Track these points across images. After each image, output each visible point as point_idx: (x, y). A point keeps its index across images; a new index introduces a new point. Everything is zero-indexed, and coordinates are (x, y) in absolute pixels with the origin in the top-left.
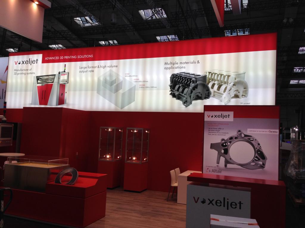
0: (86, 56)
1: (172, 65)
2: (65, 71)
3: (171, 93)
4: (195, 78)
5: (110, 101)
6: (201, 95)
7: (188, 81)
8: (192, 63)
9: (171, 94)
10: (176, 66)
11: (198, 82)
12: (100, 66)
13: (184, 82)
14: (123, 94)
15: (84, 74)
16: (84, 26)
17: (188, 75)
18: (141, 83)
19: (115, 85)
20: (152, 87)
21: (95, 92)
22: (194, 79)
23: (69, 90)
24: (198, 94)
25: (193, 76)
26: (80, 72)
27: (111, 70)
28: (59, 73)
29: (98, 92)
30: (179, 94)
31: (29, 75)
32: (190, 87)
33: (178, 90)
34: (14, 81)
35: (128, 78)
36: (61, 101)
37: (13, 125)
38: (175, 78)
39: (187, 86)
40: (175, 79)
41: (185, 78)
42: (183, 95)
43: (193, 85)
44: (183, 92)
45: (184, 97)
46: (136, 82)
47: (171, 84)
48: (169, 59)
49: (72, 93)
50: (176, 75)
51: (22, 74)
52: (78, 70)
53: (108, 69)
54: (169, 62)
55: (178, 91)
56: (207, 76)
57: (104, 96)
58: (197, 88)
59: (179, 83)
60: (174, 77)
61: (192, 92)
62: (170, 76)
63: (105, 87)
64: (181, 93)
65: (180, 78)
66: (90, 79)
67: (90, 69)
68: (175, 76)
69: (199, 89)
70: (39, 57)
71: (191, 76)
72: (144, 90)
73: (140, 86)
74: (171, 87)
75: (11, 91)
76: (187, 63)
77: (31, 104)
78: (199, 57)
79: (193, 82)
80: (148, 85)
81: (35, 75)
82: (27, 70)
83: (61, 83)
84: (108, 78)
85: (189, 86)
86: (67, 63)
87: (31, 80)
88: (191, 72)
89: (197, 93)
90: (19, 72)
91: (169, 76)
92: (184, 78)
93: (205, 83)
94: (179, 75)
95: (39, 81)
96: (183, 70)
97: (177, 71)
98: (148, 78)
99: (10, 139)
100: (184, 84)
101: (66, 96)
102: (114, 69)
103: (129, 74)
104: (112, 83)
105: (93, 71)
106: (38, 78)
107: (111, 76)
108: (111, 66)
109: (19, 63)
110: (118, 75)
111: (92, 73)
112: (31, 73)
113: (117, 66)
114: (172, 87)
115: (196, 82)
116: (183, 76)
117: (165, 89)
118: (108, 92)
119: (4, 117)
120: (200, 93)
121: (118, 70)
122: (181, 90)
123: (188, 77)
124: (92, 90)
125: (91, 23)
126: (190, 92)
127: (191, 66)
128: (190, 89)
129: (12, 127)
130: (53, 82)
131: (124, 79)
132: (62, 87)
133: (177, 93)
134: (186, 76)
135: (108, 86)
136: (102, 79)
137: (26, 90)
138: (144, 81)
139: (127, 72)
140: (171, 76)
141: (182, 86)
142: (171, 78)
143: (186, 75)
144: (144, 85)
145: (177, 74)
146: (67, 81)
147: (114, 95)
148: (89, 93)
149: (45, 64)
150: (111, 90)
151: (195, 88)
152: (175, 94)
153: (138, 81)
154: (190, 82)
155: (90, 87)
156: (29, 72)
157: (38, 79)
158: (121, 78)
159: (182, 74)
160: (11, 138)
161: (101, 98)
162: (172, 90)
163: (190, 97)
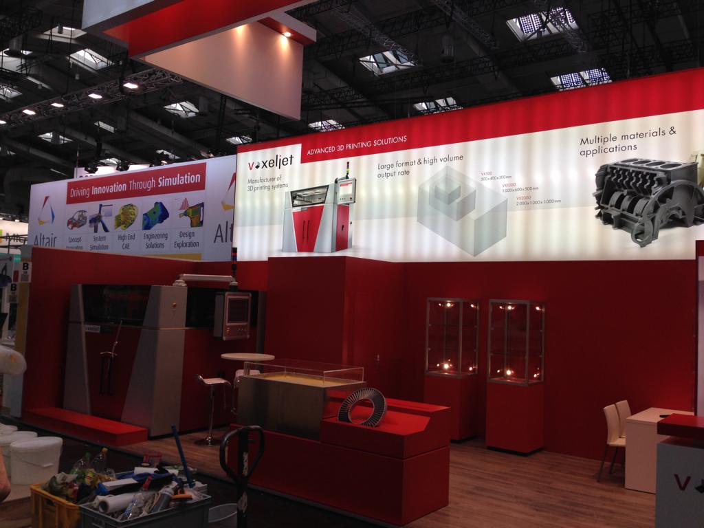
0: (391, 140)
1: (601, 144)
2: (347, 177)
3: (600, 212)
4: (666, 172)
5: (448, 237)
6: (684, 214)
7: (645, 182)
8: (656, 134)
9: (599, 215)
10: (612, 144)
11: (672, 182)
12: (422, 161)
13: (634, 184)
14: (479, 221)
15: (388, 181)
16: (380, 74)
17: (645, 165)
18: (520, 194)
19: (457, 201)
20: (549, 201)
21: (414, 219)
22: (661, 175)
23: (357, 218)
24: (675, 212)
25: (659, 167)
26: (380, 176)
27: (447, 168)
28: (336, 182)
29: (421, 220)
30: (622, 215)
31: (277, 190)
32: (653, 196)
33: (618, 205)
34: (248, 203)
35: (488, 184)
36: (342, 242)
37: (250, 295)
38: (609, 176)
39: (642, 195)
40: (610, 178)
41: (638, 173)
42: (633, 216)
43: (660, 189)
44: (631, 209)
45: (636, 222)
46: (507, 191)
47: (600, 192)
48: (592, 130)
49: (363, 222)
50: (612, 168)
51: (262, 188)
52: (376, 172)
53: (441, 166)
54: (591, 138)
55: (619, 208)
56: (699, 166)
57: (434, 228)
58: (671, 198)
59: (620, 187)
60: (607, 174)
61: (656, 208)
62: (596, 172)
63: (435, 206)
64: (626, 213)
65: (624, 173)
66: (401, 191)
67: (401, 169)
68: (609, 170)
69: (678, 200)
70: (295, 150)
71: (654, 167)
72: (528, 209)
73: (519, 201)
74: (598, 197)
75: (244, 225)
76: (641, 136)
77: (282, 251)
78: (675, 118)
79: (660, 182)
80: (539, 195)
81: (288, 190)
82: (273, 179)
83: (340, 202)
84: (442, 187)
85: (648, 192)
86: (351, 160)
87: (281, 199)
88: (654, 157)
89: (672, 209)
90: (257, 185)
91: (592, 172)
92: (633, 175)
93: (692, 184)
94: (619, 167)
95: (296, 202)
96: (631, 155)
97: (613, 159)
98: (538, 179)
99: (245, 324)
100: (634, 190)
101: (351, 229)
102: (456, 165)
103: (490, 173)
104: (450, 198)
105: (408, 173)
106: (294, 196)
107: (448, 180)
108: (448, 159)
109: (257, 167)
110: (464, 177)
111: (405, 176)
112: (280, 186)
113: (461, 158)
114: (603, 198)
115: (669, 181)
116: (631, 169)
117: (583, 204)
118: (442, 217)
119: (234, 279)
120: (679, 209)
121: (465, 167)
122: (626, 203)
123: (645, 172)
124: (407, 214)
125: (396, 65)
126: (651, 209)
127: (654, 141)
128: (650, 201)
129: (248, 300)
130: (323, 202)
131: (480, 186)
132: (344, 210)
133: (614, 213)
134: (639, 168)
135: (442, 204)
136: (427, 189)
137: (271, 223)
138: (529, 189)
139: (486, 169)
140: (599, 171)
141: (628, 194)
142: (597, 175)
143: (639, 165)
144: (528, 197)
145: (615, 164)
146: (353, 198)
147: (456, 225)
148: (401, 221)
149: (307, 165)
150: (449, 213)
151: (663, 198)
152: (610, 215)
153: (514, 188)
154: (652, 183)
155: (401, 209)
156: (277, 183)
157: (294, 198)
158: (472, 185)
159: (627, 164)
160: (247, 321)
161: (427, 232)
162: (603, 205)
163: (653, 220)
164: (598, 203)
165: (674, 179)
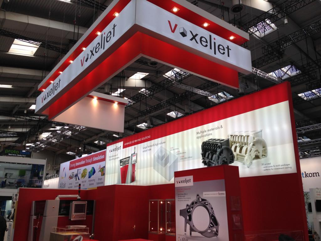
0: (146, 138)
1: (202, 134)
2: (135, 153)
3: (203, 161)
4: (221, 143)
5: (162, 174)
6: (227, 160)
7: (215, 148)
8: (217, 129)
10: (205, 134)
11: (223, 147)
12: (154, 145)
13: (212, 149)
14: (170, 167)
15: (145, 153)
17: (214, 141)
18: (181, 155)
19: (164, 159)
20: (189, 157)
21: (152, 168)
22: (219, 144)
23: (137, 169)
24: (224, 159)
25: (218, 141)
26: (144, 151)
27: (161, 147)
28: (132, 155)
29: (154, 168)
30: (209, 162)
31: (117, 159)
32: (217, 153)
33: (208, 158)
34: (109, 166)
35: (172, 152)
36: (133, 179)
37: (87, 202)
38: (205, 146)
39: (214, 153)
40: (205, 147)
41: (213, 144)
42: (212, 161)
43: (219, 150)
44: (211, 159)
45: (213, 164)
47: (203, 152)
48: (199, 128)
49: (139, 170)
50: (206, 143)
51: (113, 159)
52: (142, 150)
53: (159, 146)
54: (199, 132)
56: (230, 140)
57: (158, 171)
59: (208, 150)
60: (204, 145)
61: (219, 157)
62: (201, 145)
63: (158, 162)
66: (149, 157)
67: (149, 148)
69: (225, 154)
70: (121, 144)
71: (217, 141)
72: (183, 161)
73: (181, 158)
74: (202, 154)
75: (107, 174)
76: (213, 129)
77: (117, 184)
78: (222, 122)
79: (219, 147)
80: (186, 156)
81: (119, 159)
82: (115, 156)
83: (133, 163)
84: (160, 155)
85: (216, 151)
86: (136, 146)
87: (117, 163)
88: (217, 138)
89: (223, 158)
90: (111, 158)
91: (200, 145)
92: (212, 145)
93: (228, 147)
94: (207, 142)
95: (121, 164)
96: (211, 137)
97: (206, 139)
98: (186, 148)
99: (84, 214)
100: (212, 151)
101: (136, 173)
102: (163, 145)
103: (173, 148)
104: (162, 158)
105: (150, 149)
106: (121, 161)
107: (161, 151)
108: (162, 143)
109: (112, 151)
110: (166, 150)
111: (150, 151)
112: (117, 158)
113: (165, 142)
114: (204, 155)
115: (222, 146)
116: (211, 143)
117: (198, 158)
118: (160, 166)
119: (79, 196)
120: (225, 157)
121: (166, 146)
122: (210, 157)
123: (215, 143)
124: (151, 166)
126: (217, 158)
127: (216, 131)
128: (217, 155)
129: (85, 204)
130: (128, 163)
131: (170, 153)
132: (134, 166)
133: (207, 161)
134: (213, 142)
135: (160, 161)
136: (156, 155)
137: (115, 173)
138: (183, 153)
139: (172, 146)
140: (202, 144)
142: (202, 146)
143: (213, 141)
144: (183, 156)
145: (206, 141)
146: (136, 161)
147: (164, 168)
148: (149, 168)
149: (124, 149)
150: (162, 165)
151: (221, 153)
153: (179, 153)
154: (217, 148)
155: (149, 164)
156: (116, 157)
157: (121, 162)
158: (168, 153)
159: (210, 141)
161: (156, 172)
162: (204, 158)
163: (218, 163)
164: (202, 157)
165: (223, 146)
